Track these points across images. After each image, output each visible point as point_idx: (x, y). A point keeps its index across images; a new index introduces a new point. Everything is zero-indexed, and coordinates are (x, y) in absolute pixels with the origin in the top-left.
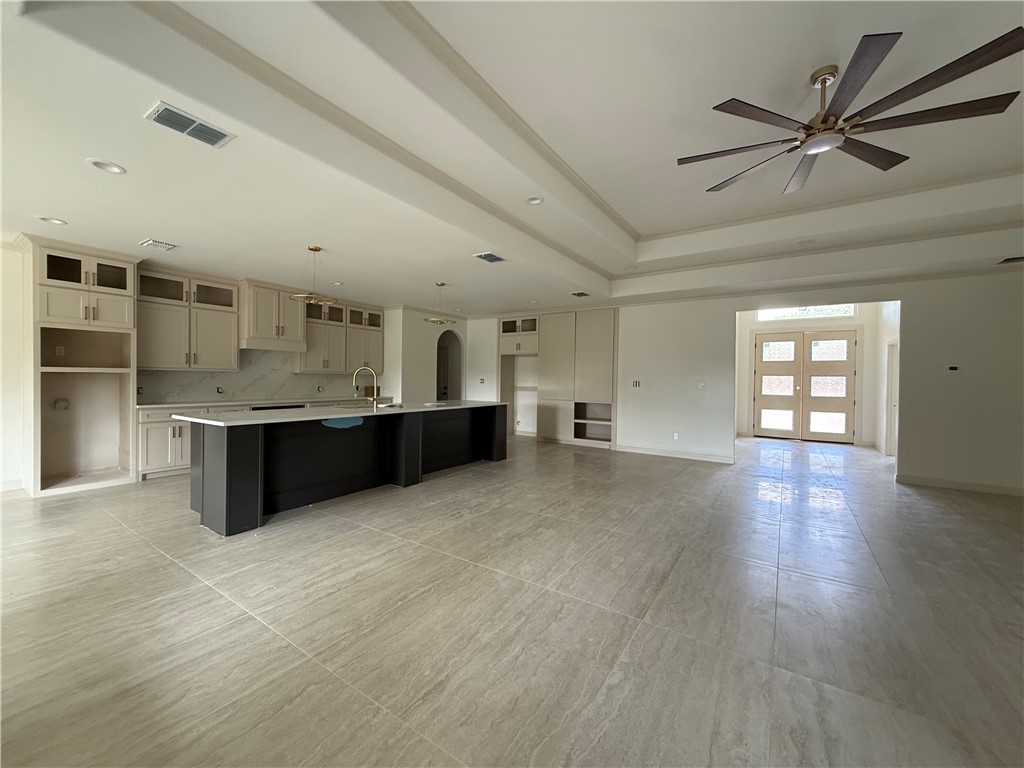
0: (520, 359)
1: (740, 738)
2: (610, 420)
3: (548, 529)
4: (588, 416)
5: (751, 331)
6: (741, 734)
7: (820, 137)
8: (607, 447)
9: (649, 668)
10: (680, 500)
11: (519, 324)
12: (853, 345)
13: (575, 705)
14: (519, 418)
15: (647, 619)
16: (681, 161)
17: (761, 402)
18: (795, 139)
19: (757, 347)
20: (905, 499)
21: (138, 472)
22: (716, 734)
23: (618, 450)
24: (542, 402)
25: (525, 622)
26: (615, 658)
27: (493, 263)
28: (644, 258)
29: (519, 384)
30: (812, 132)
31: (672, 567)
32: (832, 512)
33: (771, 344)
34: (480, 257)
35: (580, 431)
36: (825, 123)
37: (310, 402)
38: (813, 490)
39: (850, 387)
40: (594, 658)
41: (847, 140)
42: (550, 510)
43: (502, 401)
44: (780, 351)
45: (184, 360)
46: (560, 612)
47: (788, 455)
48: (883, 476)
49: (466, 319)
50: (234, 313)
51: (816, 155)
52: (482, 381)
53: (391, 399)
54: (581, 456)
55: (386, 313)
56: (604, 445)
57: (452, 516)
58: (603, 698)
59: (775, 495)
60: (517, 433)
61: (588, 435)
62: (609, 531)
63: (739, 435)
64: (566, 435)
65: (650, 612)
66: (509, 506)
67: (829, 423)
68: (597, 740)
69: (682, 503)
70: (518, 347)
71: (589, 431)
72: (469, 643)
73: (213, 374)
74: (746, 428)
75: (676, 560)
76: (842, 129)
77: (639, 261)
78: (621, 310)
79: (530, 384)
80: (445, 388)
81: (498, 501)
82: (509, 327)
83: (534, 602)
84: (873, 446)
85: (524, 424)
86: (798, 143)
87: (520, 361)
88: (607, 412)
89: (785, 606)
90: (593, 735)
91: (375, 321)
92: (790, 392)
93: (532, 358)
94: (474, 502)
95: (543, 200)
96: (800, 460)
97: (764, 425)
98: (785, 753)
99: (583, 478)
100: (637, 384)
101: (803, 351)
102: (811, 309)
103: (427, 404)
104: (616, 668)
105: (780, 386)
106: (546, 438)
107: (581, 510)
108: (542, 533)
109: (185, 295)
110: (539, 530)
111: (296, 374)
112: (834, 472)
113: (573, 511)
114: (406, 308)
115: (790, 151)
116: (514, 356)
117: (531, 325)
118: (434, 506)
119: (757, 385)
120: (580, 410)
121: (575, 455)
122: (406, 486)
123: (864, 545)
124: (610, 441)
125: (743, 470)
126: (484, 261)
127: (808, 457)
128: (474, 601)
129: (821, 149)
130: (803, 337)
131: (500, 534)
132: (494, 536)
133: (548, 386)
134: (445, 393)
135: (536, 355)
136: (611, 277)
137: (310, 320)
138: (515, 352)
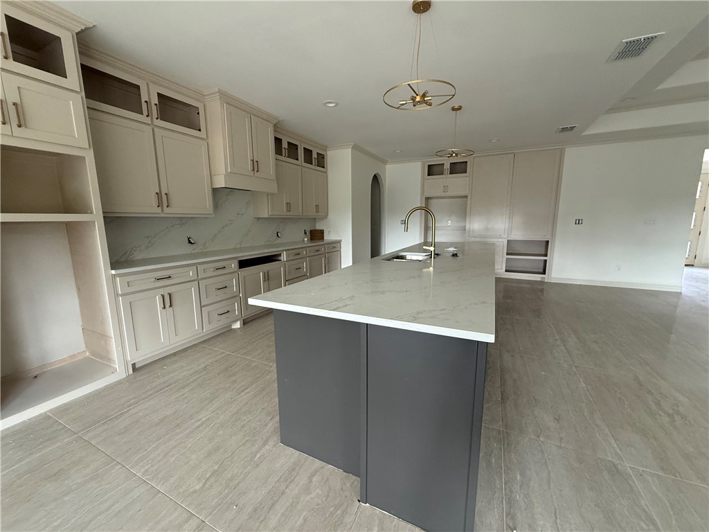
2: (546, 255)
11: (446, 166)
21: (126, 363)
23: (552, 281)
37: (285, 250)
45: (154, 202)
49: (386, 164)
50: (202, 139)
53: (340, 242)
55: (329, 153)
70: (446, 189)
73: (183, 220)
78: (567, 149)
82: (432, 170)
88: (543, 248)
91: (321, 161)
100: (578, 222)
109: (144, 106)
111: (259, 219)
114: (356, 148)
124: (544, 274)
135: (465, 196)
137: (279, 157)
138: (442, 194)
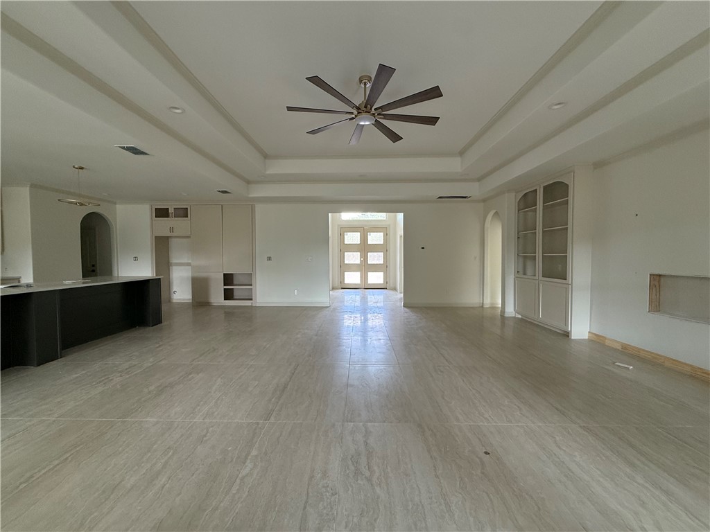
0: (173, 239)
1: (325, 474)
2: (251, 285)
3: (198, 374)
4: (235, 283)
5: (338, 225)
6: (325, 472)
7: (364, 115)
8: (250, 305)
9: (272, 452)
10: (297, 334)
11: (171, 210)
12: (386, 235)
13: (214, 504)
14: (175, 288)
15: (272, 419)
16: (290, 109)
17: (344, 268)
18: (352, 113)
19: (342, 235)
20: (406, 315)
22: (312, 477)
23: (258, 305)
24: (197, 275)
25: (173, 454)
26: (248, 454)
27: (137, 156)
28: (270, 171)
29: (174, 260)
30: (360, 111)
31: (290, 379)
32: (376, 327)
33: (349, 233)
34: (123, 148)
35: (228, 295)
36: (365, 108)
38: (369, 316)
39: (385, 258)
40: (232, 461)
41: (376, 120)
42: (201, 358)
43: (156, 275)
44: (353, 238)
46: (205, 436)
47: (358, 298)
48: (398, 304)
49: (115, 203)
51: (363, 125)
52: (136, 259)
53: (18, 279)
54: (230, 313)
56: (248, 303)
57: (100, 382)
58: (238, 487)
59: (350, 322)
60: (174, 301)
61: (235, 297)
62: (248, 365)
63: (333, 289)
64: (217, 298)
65: (274, 414)
66: (163, 362)
67: (376, 278)
68: (231, 520)
69: (299, 336)
70: (172, 230)
71: (236, 294)
72: (112, 493)
74: (337, 284)
75: (293, 374)
76: (374, 114)
77: (268, 172)
78: (257, 206)
79: (185, 261)
80: (93, 266)
81: (151, 360)
82: (162, 213)
83: (182, 436)
84: (395, 289)
85: (180, 292)
86: (354, 116)
87: (174, 243)
88: (249, 280)
89: (352, 386)
90: (227, 519)
92: (358, 262)
93: (185, 240)
94: (126, 365)
95: (184, 111)
96: (364, 300)
97: (347, 281)
98: (348, 472)
99: (231, 330)
100: (269, 259)
101: (364, 238)
102: (369, 214)
103: (67, 282)
104: (248, 461)
105: (353, 258)
106: (200, 302)
107: (228, 353)
108: (193, 378)
110: (190, 377)
112: (378, 305)
113: (220, 355)
114: (33, 186)
115: (351, 119)
116: (168, 238)
117: (183, 213)
118: (77, 377)
119: (342, 258)
120: (228, 279)
121: (225, 312)
122: (39, 365)
123: (389, 342)
124: (252, 299)
125: (334, 309)
126: (128, 152)
127: (367, 298)
128: (120, 453)
129: (366, 122)
130: (364, 230)
131: (152, 388)
132: (146, 390)
133: (201, 262)
134: (93, 271)
135: (189, 237)
136: (248, 182)
138: (169, 234)
